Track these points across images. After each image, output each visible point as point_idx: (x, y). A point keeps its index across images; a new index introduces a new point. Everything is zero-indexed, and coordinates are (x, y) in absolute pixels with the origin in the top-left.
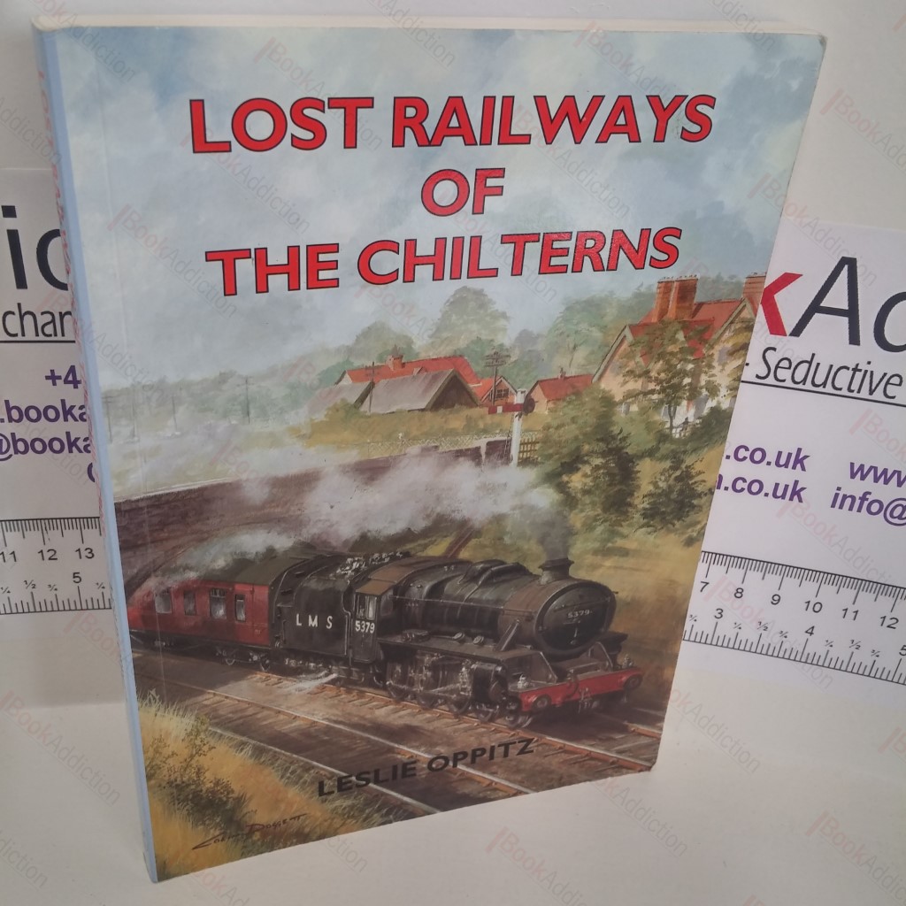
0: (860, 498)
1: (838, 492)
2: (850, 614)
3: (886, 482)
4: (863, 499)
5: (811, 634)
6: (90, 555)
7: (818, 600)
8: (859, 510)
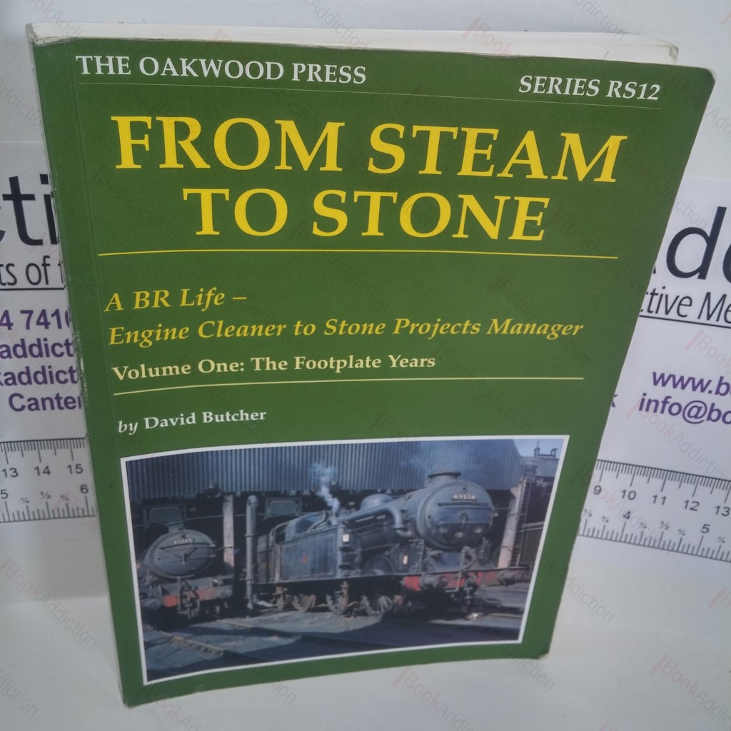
0: (663, 402)
1: (644, 397)
2: (659, 500)
3: (683, 387)
4: (665, 402)
5: (628, 518)
6: (15, 474)
7: (632, 489)
8: (662, 412)
